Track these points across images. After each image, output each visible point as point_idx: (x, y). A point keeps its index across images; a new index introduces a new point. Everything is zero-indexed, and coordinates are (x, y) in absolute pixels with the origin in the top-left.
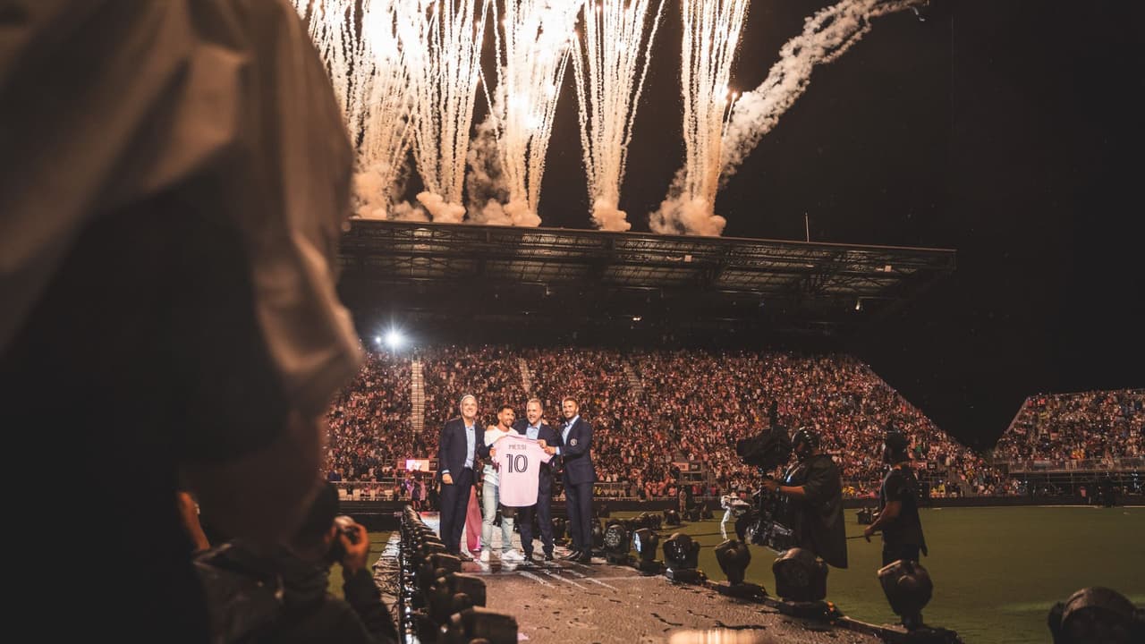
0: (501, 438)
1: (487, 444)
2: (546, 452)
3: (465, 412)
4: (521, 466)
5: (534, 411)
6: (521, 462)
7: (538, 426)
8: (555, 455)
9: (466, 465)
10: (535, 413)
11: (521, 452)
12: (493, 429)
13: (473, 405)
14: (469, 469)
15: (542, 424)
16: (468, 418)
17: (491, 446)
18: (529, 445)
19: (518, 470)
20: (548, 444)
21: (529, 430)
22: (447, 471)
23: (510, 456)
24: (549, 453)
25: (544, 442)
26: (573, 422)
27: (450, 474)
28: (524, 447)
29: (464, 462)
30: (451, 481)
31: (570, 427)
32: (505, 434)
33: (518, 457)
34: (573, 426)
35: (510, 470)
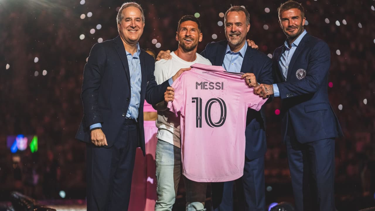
0: (183, 71)
1: (160, 80)
2: (255, 93)
3: (126, 32)
4: (216, 116)
5: (238, 24)
6: (216, 110)
7: (243, 50)
8: (271, 98)
9: (128, 116)
10: (240, 29)
11: (216, 94)
12: (169, 57)
13: (137, 19)
14: (132, 120)
15: (249, 48)
16: (131, 42)
17: (166, 84)
18: (227, 83)
19: (210, 123)
20: (259, 80)
21: (228, 57)
22: (98, 125)
23: (197, 100)
24: (261, 95)
25: (252, 78)
26: (297, 42)
27: (103, 129)
28: (220, 86)
29: (126, 109)
30: (105, 142)
31: (293, 49)
32: (188, 64)
33: (211, 101)
34: (299, 48)
35: (199, 124)
